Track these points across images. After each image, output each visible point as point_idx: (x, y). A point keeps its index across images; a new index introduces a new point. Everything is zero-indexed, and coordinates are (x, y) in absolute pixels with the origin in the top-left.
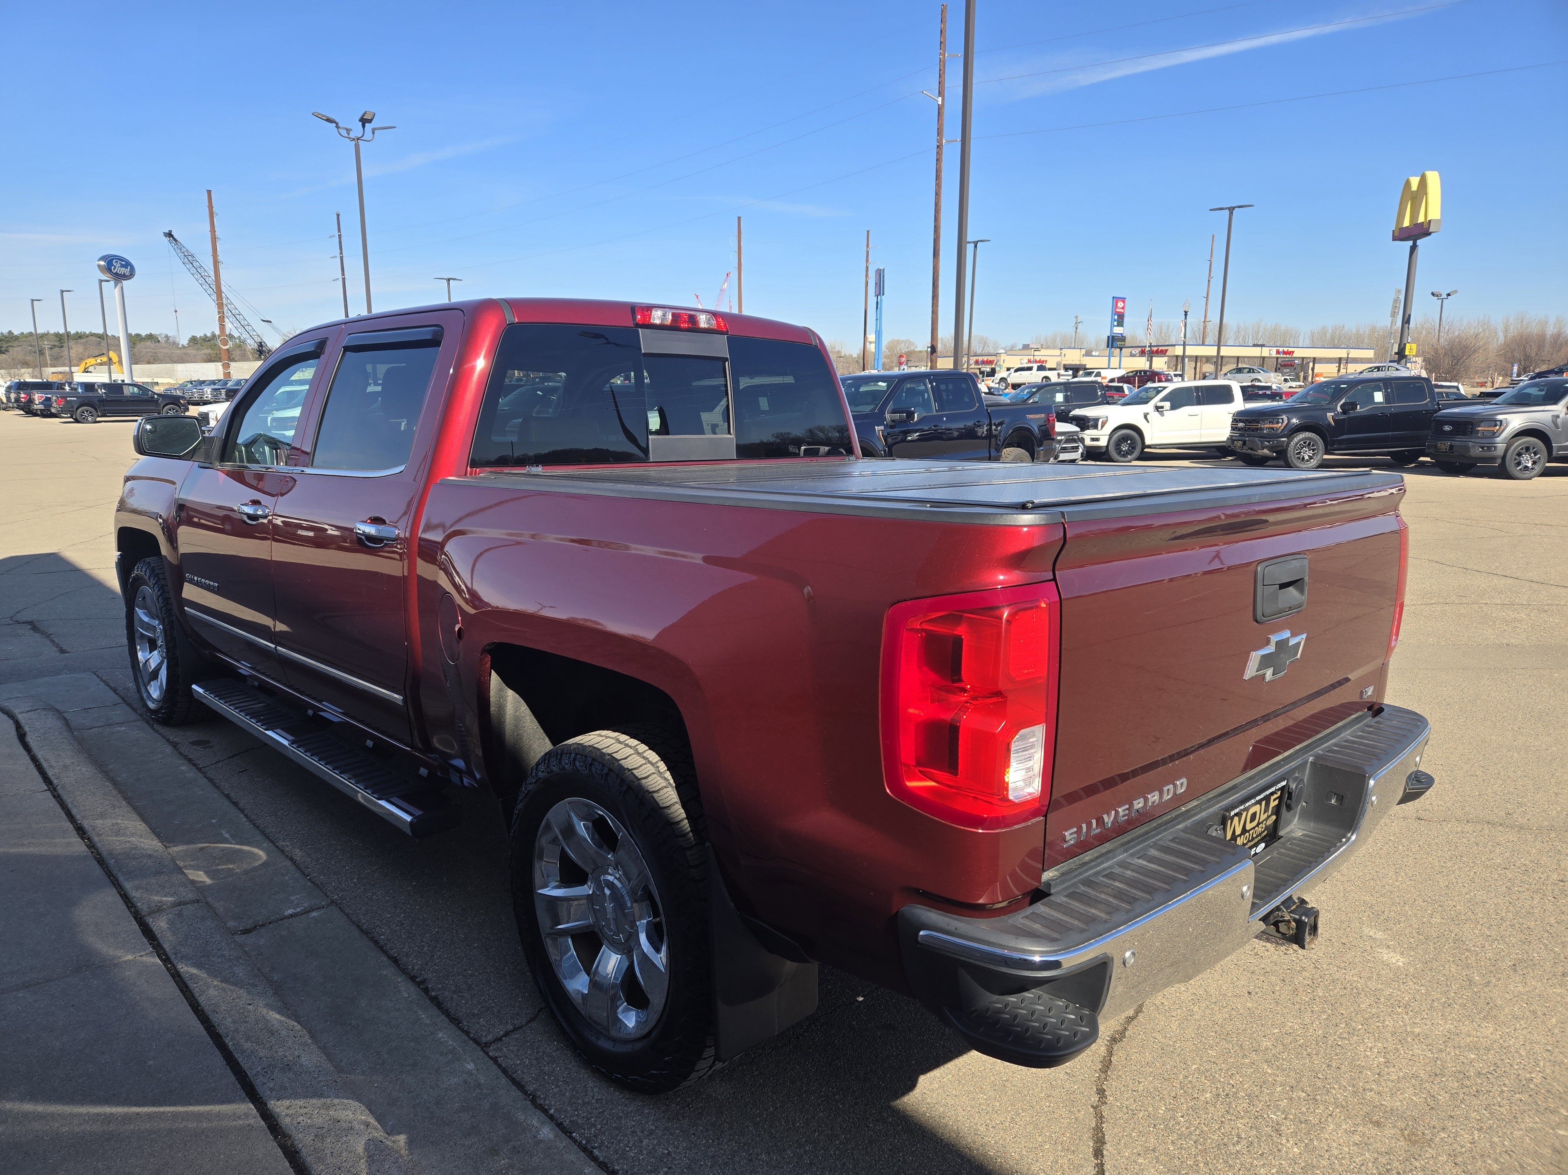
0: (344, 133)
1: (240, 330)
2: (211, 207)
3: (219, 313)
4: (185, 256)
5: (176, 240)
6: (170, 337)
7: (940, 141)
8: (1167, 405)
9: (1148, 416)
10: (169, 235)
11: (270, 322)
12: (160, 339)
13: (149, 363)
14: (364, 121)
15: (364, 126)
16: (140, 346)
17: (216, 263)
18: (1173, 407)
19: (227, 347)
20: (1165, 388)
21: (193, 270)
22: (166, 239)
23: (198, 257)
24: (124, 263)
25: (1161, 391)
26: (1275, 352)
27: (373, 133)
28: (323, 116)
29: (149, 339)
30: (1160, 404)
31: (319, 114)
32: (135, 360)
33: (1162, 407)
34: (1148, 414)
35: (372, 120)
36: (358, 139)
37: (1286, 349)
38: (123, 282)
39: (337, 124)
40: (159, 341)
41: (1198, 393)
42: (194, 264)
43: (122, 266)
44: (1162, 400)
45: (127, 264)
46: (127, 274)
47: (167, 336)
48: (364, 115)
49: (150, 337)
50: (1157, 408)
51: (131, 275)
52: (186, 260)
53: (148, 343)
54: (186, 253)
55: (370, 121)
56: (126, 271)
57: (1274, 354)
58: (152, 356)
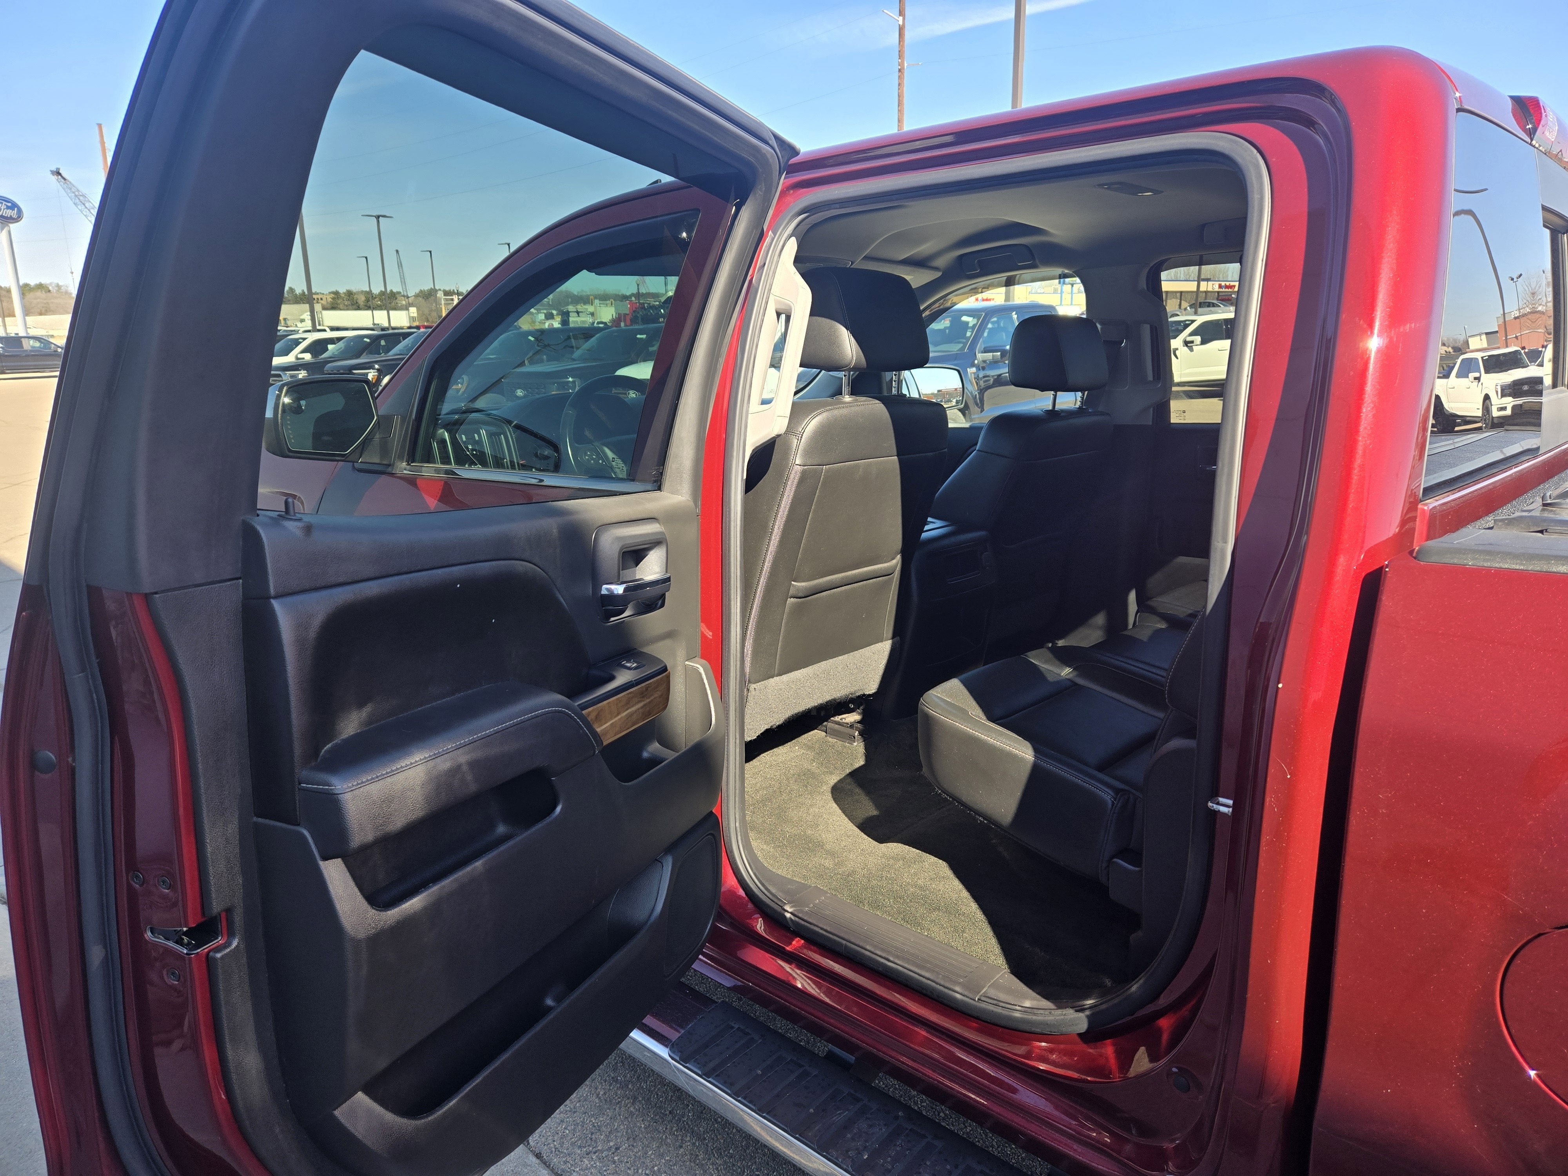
4: (76, 196)
5: (65, 179)
6: (61, 286)
7: (901, 64)
8: (1198, 339)
9: (1177, 351)
10: (57, 173)
12: (50, 288)
13: (41, 314)
16: (30, 296)
18: (1203, 342)
20: (1193, 321)
21: (86, 212)
22: (54, 178)
24: (9, 204)
25: (1189, 325)
26: (1217, 286)
29: (39, 288)
30: (1189, 339)
32: (27, 312)
33: (1192, 342)
34: (1177, 349)
37: (1228, 284)
38: (11, 225)
40: (49, 291)
41: (1226, 326)
42: (87, 205)
43: (8, 208)
44: (1191, 334)
45: (13, 206)
46: (15, 216)
47: (58, 286)
49: (40, 287)
50: (1186, 343)
51: (19, 217)
52: (78, 201)
53: (39, 294)
54: (77, 193)
56: (13, 213)
57: (1217, 289)
58: (43, 307)
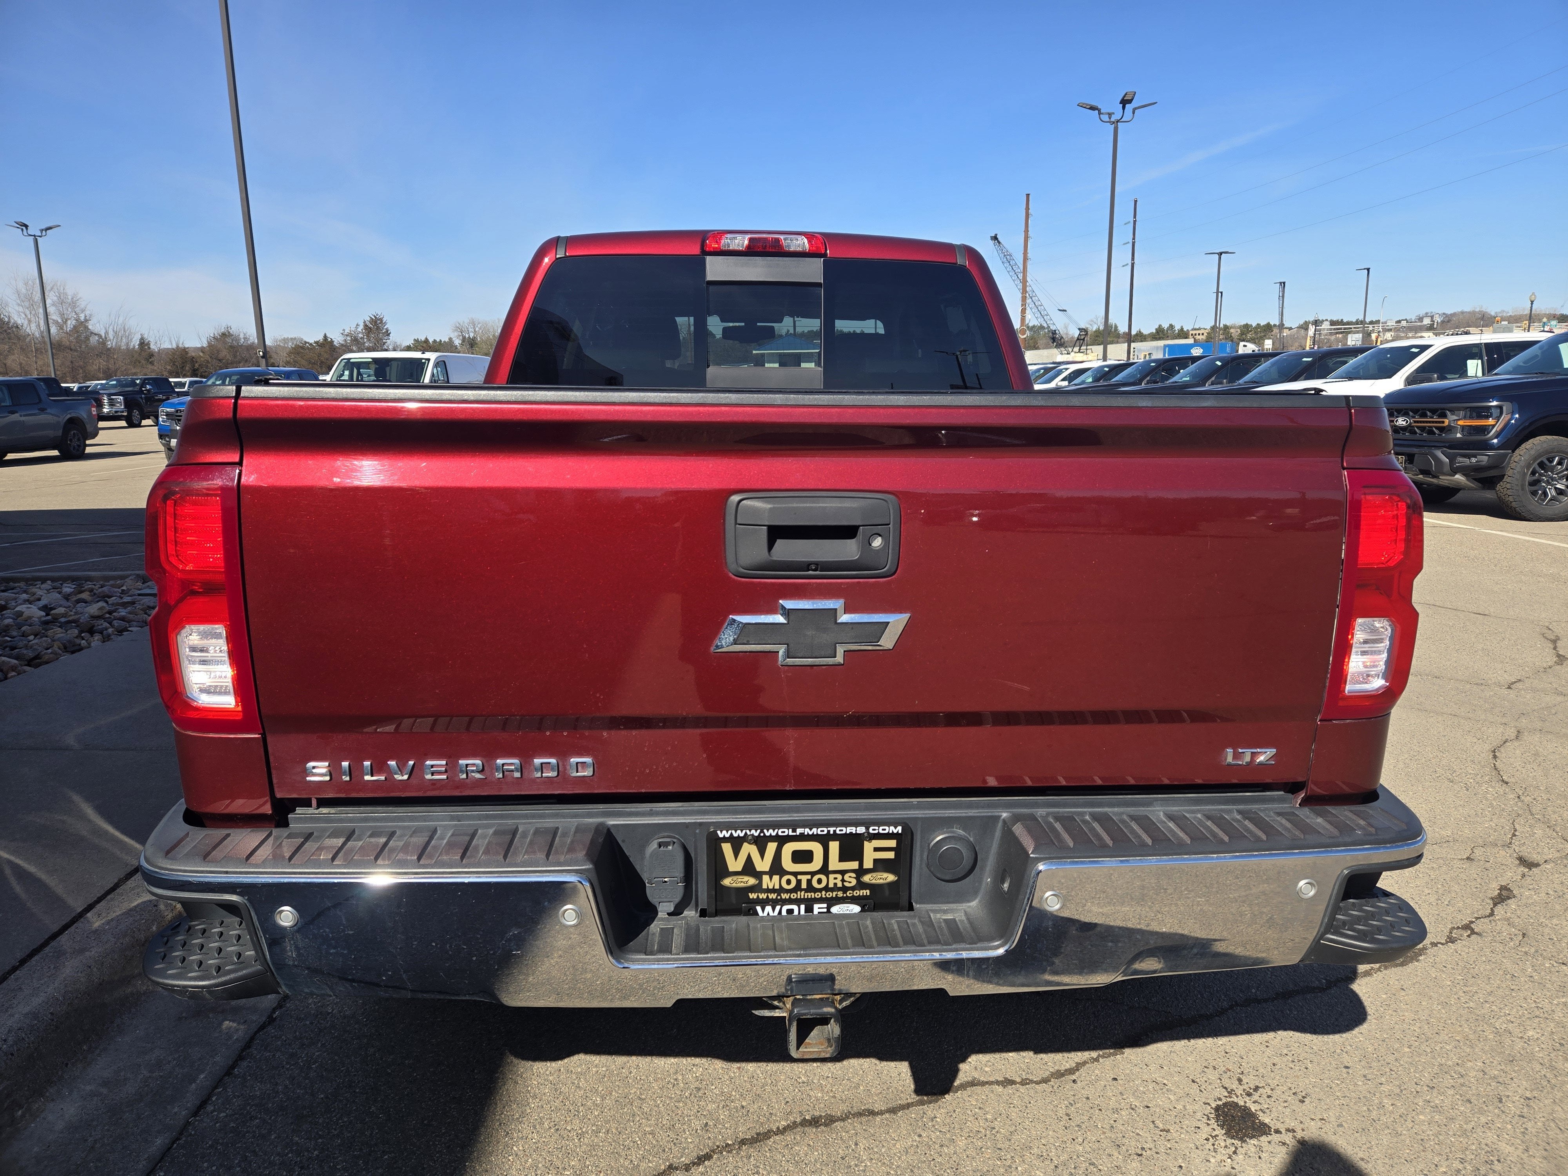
0: (1105, 118)
1: (1039, 320)
2: (1027, 208)
3: (1022, 305)
5: (999, 242)
10: (995, 238)
11: (1065, 311)
14: (1124, 102)
15: (1124, 108)
17: (1025, 259)
19: (1025, 336)
21: (1009, 268)
22: (992, 242)
23: (1014, 255)
27: (1134, 113)
28: (1087, 105)
31: (1084, 104)
35: (1132, 100)
36: (1117, 122)
39: (1099, 110)
42: (1011, 262)
48: (1124, 96)
55: (1130, 101)
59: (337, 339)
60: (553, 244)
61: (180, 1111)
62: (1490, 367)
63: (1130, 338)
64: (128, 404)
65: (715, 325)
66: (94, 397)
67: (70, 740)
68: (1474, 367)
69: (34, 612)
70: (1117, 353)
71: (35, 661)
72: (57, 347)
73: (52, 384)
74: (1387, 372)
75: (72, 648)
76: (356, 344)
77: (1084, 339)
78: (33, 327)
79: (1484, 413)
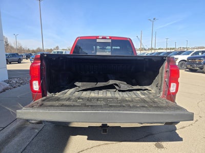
5: (138, 37)
36: (153, 22)
59: (52, 49)
60: (78, 38)
61: (30, 140)
62: (202, 54)
63: (155, 49)
64: (27, 57)
65: (98, 47)
66: (22, 56)
67: (18, 97)
68: (200, 54)
69: (15, 82)
70: (153, 51)
71: (14, 87)
72: (18, 49)
73: (17, 54)
74: (188, 54)
75: (19, 86)
76: (55, 49)
77: (149, 49)
78: (15, 47)
79: (201, 60)
